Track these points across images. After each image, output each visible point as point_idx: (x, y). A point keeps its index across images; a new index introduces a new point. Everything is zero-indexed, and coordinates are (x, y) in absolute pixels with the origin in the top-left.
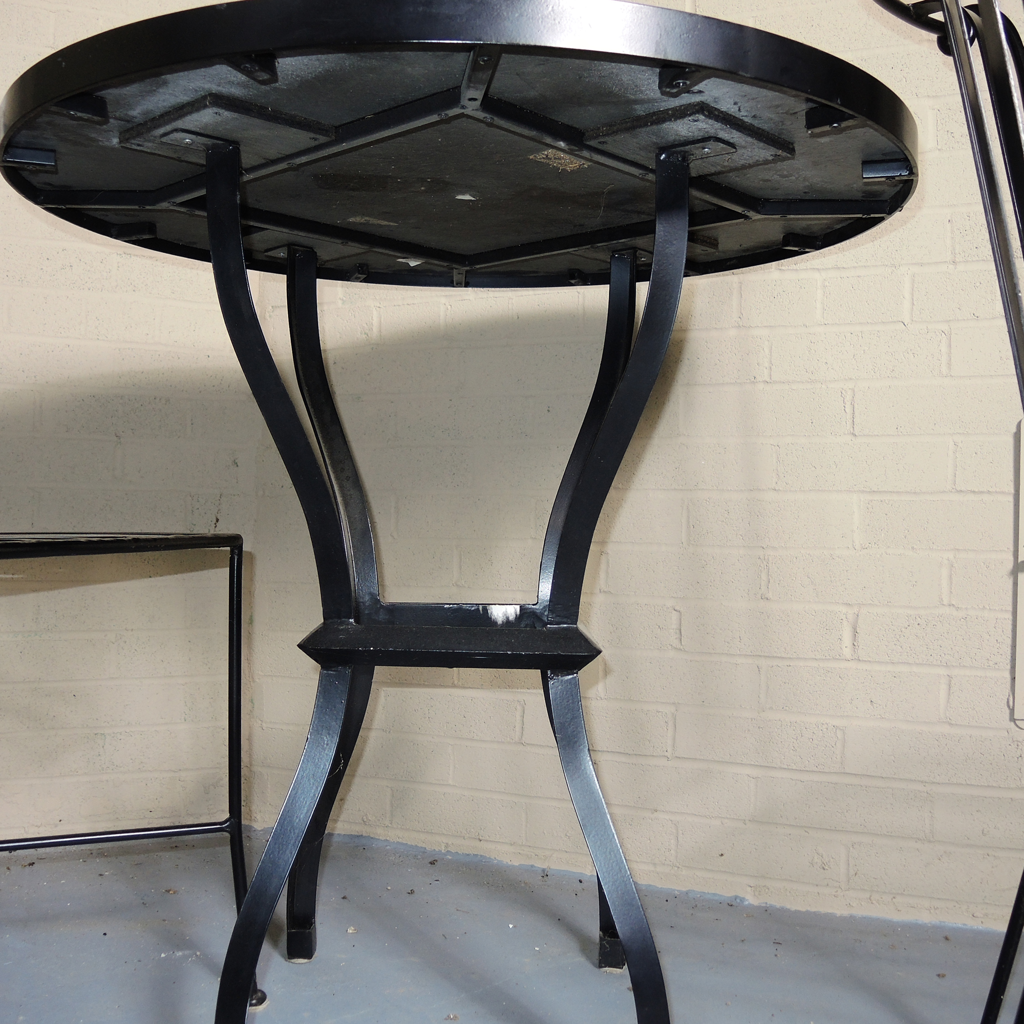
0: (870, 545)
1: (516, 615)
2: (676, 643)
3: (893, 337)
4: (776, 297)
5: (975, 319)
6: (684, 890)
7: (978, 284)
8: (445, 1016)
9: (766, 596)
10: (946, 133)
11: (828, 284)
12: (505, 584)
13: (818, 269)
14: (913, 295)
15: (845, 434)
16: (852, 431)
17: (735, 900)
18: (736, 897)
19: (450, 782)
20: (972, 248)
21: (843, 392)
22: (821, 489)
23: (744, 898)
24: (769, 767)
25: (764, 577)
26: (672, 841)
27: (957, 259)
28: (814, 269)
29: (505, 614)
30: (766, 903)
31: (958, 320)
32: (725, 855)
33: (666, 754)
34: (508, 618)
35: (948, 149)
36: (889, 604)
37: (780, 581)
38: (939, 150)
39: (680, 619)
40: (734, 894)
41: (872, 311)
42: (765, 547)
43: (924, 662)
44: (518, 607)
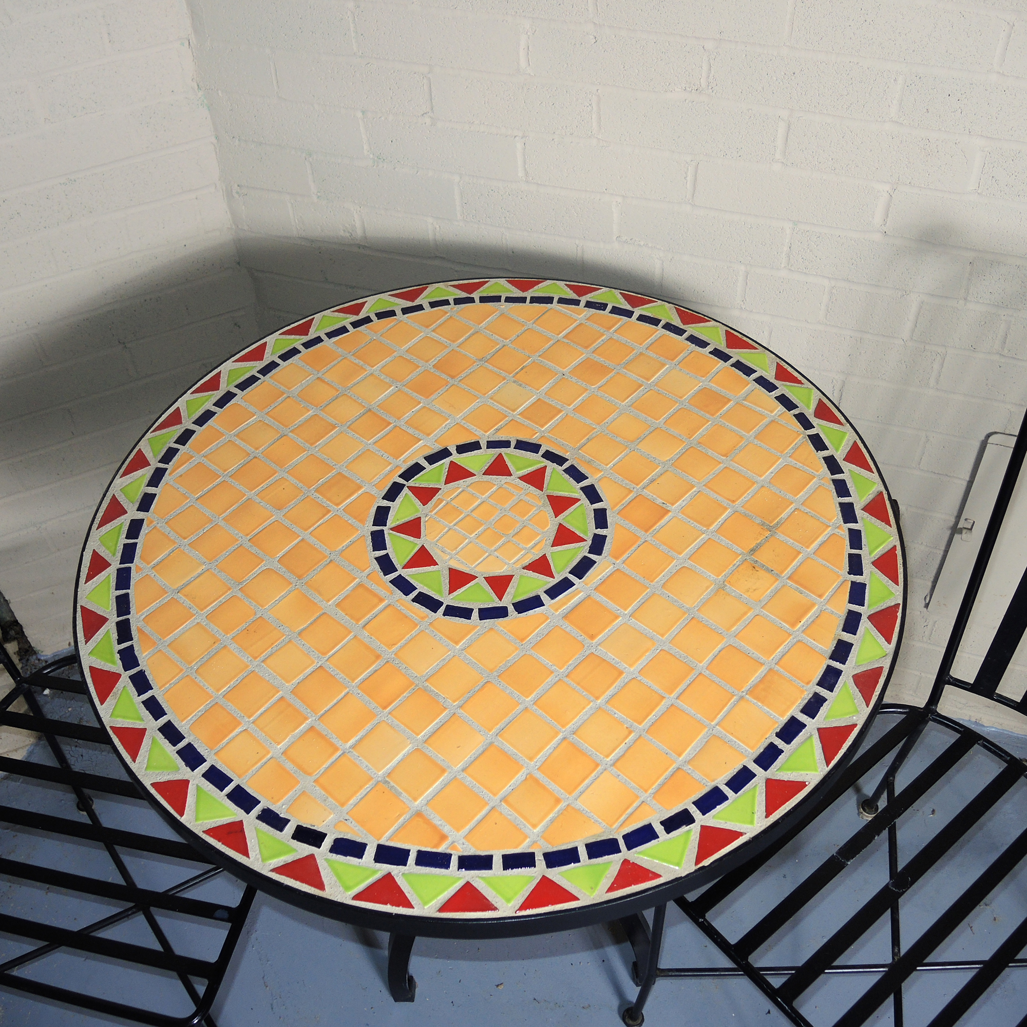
4: (782, 292)
10: (991, 178)
14: (917, 318)
20: (987, 292)
27: (968, 298)
31: (955, 347)
35: (988, 195)
38: (978, 193)
41: (875, 324)
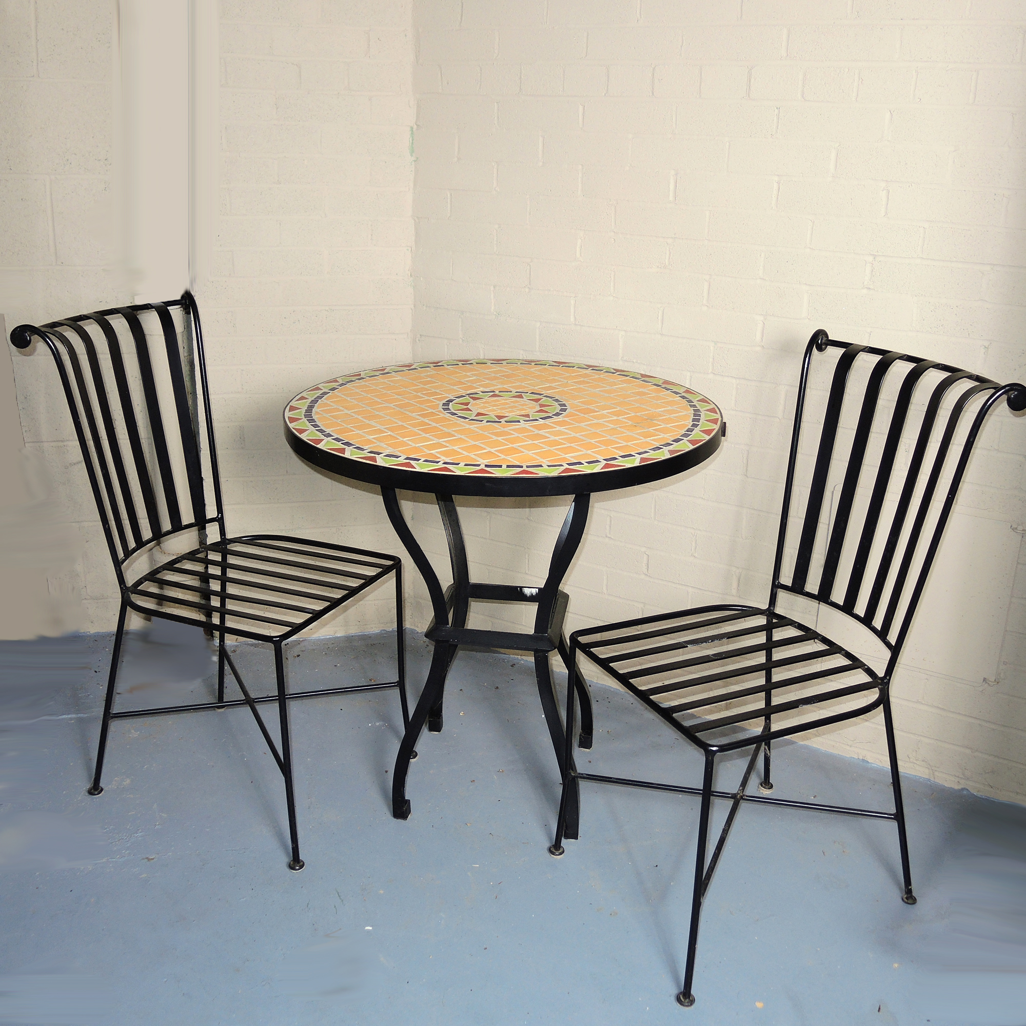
1: (535, 593)
29: (531, 592)
34: (532, 594)
44: (537, 590)
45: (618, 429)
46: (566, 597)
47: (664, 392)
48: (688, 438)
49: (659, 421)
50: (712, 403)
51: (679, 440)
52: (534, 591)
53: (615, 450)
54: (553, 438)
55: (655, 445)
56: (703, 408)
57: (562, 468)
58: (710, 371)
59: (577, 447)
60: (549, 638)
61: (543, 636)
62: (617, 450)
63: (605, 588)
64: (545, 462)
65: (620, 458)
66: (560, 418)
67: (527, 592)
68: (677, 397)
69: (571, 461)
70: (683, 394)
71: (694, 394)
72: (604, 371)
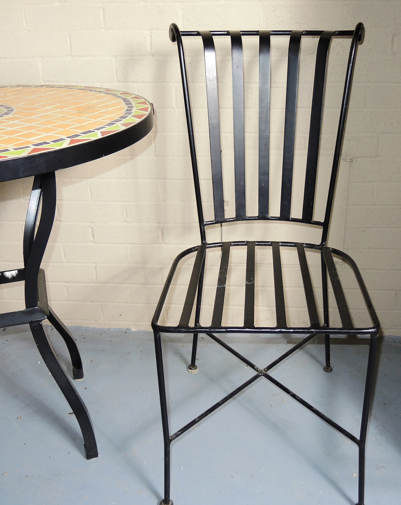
0: (166, 200)
1: (16, 274)
2: (92, 239)
3: (169, 114)
5: (202, 107)
6: (108, 328)
7: (203, 92)
8: (17, 417)
9: (127, 221)
11: (140, 89)
12: (14, 218)
13: (135, 82)
14: (176, 95)
15: (152, 155)
16: (155, 154)
17: (128, 330)
18: (128, 329)
19: (6, 297)
21: (150, 137)
22: (144, 177)
23: (131, 329)
24: (135, 284)
25: (125, 213)
26: (101, 312)
28: (133, 81)
29: (11, 274)
30: (139, 330)
32: (121, 316)
33: (94, 281)
34: (13, 276)
36: (175, 222)
37: (132, 214)
39: (93, 230)
40: (127, 328)
42: (124, 201)
43: (190, 243)
44: (17, 271)
45: (67, 116)
46: (43, 271)
47: (89, 92)
48: (132, 114)
49: (99, 107)
50: (132, 94)
51: (126, 117)
52: (14, 273)
53: (74, 130)
54: (9, 129)
55: (108, 122)
56: (129, 98)
57: (29, 150)
58: (115, 80)
59: (36, 132)
60: (40, 310)
61: (34, 309)
62: (75, 129)
63: (63, 258)
64: (10, 147)
65: (82, 134)
66: (10, 116)
67: (8, 275)
68: (102, 94)
69: (35, 142)
70: (106, 92)
71: (114, 91)
72: (33, 86)
